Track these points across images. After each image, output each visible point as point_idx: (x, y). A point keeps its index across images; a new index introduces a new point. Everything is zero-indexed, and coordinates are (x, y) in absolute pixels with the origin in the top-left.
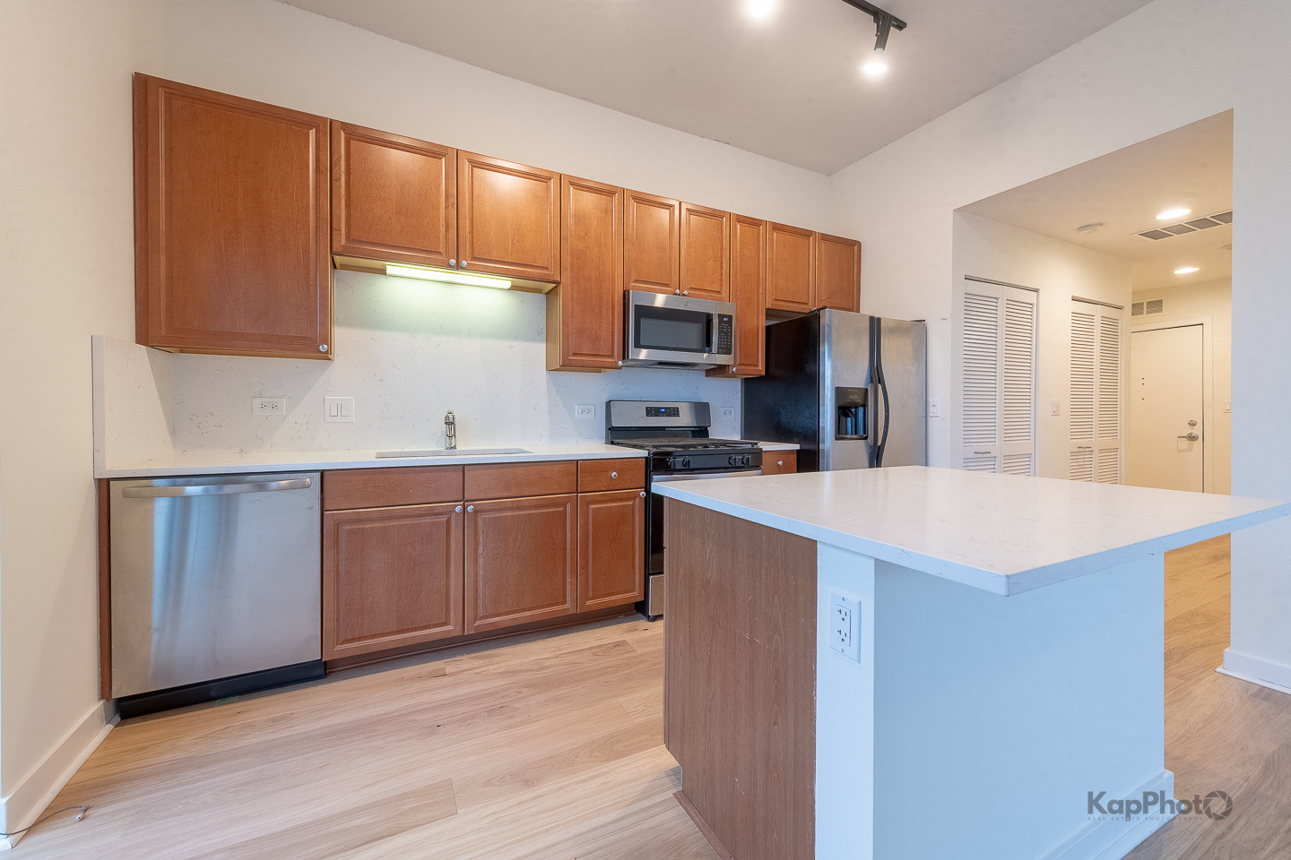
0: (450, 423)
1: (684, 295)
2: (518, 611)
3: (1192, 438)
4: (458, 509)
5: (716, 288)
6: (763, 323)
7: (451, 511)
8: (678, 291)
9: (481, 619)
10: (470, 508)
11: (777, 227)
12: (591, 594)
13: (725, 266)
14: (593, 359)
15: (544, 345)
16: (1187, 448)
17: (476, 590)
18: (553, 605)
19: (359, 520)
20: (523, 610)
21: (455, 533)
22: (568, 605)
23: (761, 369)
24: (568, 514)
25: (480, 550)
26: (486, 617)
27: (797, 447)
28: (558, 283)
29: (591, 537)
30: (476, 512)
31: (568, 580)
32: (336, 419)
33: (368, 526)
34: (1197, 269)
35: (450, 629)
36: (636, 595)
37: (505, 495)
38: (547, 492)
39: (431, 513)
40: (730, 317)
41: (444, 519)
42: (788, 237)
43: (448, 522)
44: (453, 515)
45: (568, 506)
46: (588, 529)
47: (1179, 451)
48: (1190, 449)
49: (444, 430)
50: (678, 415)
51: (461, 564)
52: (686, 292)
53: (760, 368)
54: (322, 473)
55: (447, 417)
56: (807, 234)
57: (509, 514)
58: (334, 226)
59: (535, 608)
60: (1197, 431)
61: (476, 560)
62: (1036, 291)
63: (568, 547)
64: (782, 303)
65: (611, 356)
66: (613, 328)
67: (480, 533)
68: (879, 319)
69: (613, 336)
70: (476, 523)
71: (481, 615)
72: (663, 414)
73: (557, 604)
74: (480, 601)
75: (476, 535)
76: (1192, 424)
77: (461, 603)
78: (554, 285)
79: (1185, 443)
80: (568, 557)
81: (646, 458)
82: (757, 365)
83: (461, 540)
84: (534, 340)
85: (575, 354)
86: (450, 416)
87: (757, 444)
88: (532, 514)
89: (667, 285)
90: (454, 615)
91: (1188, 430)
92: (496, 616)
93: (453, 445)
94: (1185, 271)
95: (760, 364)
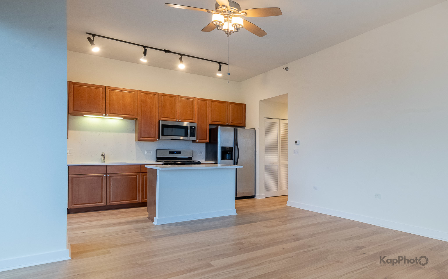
0: (103, 155)
1: (179, 121)
2: (122, 201)
4: (105, 175)
5: (191, 118)
6: (208, 128)
7: (103, 176)
8: (177, 120)
9: (111, 202)
10: (108, 175)
12: (144, 198)
13: (194, 113)
14: (148, 139)
17: (110, 195)
18: (133, 200)
19: (78, 177)
20: (124, 201)
21: (104, 181)
22: (137, 200)
24: (137, 178)
25: (111, 185)
26: (113, 202)
28: (137, 119)
29: (144, 184)
30: (110, 176)
31: (137, 194)
33: (80, 179)
35: (103, 204)
37: (118, 173)
38: (131, 172)
39: (97, 176)
40: (195, 127)
41: (101, 178)
42: (215, 103)
43: (102, 179)
44: (104, 177)
45: (138, 176)
46: (143, 182)
49: (101, 157)
50: (181, 153)
51: (106, 189)
52: (180, 120)
53: (207, 140)
54: (68, 166)
55: (102, 154)
56: (224, 102)
57: (120, 177)
59: (127, 200)
61: (110, 188)
63: (137, 186)
64: (215, 122)
65: (154, 138)
66: (156, 130)
67: (111, 182)
68: (237, 129)
69: (155, 132)
70: (110, 179)
72: (175, 153)
73: (134, 200)
74: (111, 198)
75: (110, 182)
77: (106, 198)
80: (137, 188)
82: (206, 140)
83: (106, 183)
84: (131, 133)
85: (142, 137)
86: (103, 154)
89: (174, 118)
90: (104, 201)
92: (116, 201)
93: (104, 161)
95: (207, 139)
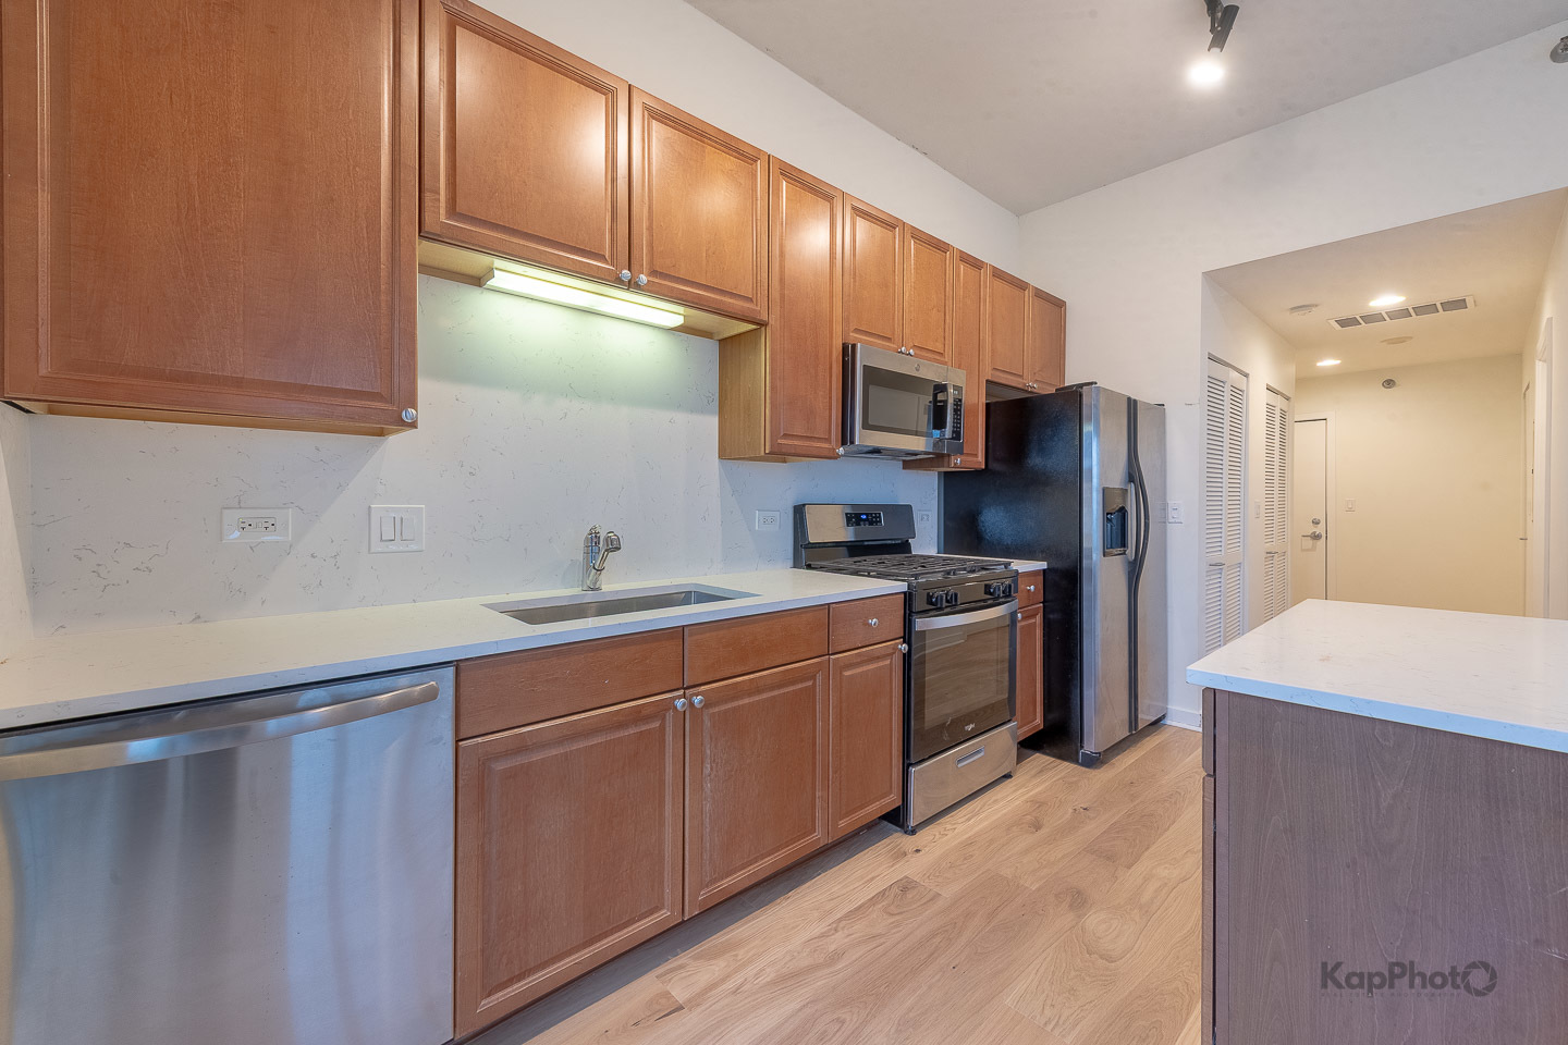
1: (911, 355)
3: (1316, 537)
5: (939, 347)
6: (983, 399)
7: (665, 711)
8: (903, 349)
9: (706, 886)
10: (697, 700)
11: (998, 274)
12: (845, 809)
13: (948, 319)
14: (807, 443)
15: (715, 420)
16: (1310, 547)
17: (700, 840)
18: (796, 839)
19: (521, 746)
21: (671, 748)
22: (817, 835)
23: (979, 460)
24: (818, 689)
25: (707, 770)
26: (715, 884)
27: (1043, 565)
28: (762, 324)
30: (703, 704)
31: (816, 795)
32: (392, 547)
33: (536, 757)
34: (1339, 362)
35: (664, 916)
36: (892, 800)
37: (739, 670)
38: (794, 659)
39: (637, 718)
40: (961, 390)
41: (656, 723)
42: (1007, 288)
43: (660, 730)
44: (668, 716)
45: (819, 677)
47: (1303, 550)
48: (1313, 549)
50: (880, 523)
52: (911, 351)
53: (981, 458)
54: (457, 665)
56: (1021, 286)
58: (427, 183)
59: (775, 851)
60: (1320, 529)
61: (703, 787)
62: (1246, 375)
64: (1001, 375)
65: (828, 440)
66: (830, 398)
67: (707, 743)
68: (1135, 401)
69: (830, 409)
70: (701, 724)
71: (708, 879)
72: (865, 522)
73: (803, 837)
74: (706, 857)
75: (701, 745)
76: (1316, 523)
77: (680, 866)
78: (754, 327)
79: (1309, 543)
80: (818, 757)
81: (905, 593)
82: (976, 455)
83: (680, 756)
84: (702, 411)
85: (786, 436)
87: (1009, 564)
88: (774, 697)
89: (889, 339)
90: (669, 893)
91: (1311, 529)
92: (727, 878)
93: (598, 584)
94: (1329, 363)
95: (980, 454)
